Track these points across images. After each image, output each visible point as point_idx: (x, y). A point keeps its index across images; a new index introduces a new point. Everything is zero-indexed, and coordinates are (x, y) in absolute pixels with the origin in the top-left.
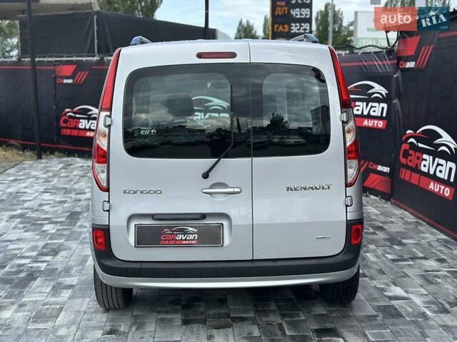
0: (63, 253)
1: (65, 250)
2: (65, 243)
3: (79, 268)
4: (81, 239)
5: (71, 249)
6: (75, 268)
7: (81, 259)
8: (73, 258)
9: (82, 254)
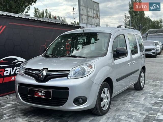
0: (153, 102)
1: (152, 103)
2: (152, 106)
3: (147, 97)
4: (145, 107)
5: (150, 103)
6: (148, 97)
7: (146, 99)
8: (149, 100)
9: (145, 101)
